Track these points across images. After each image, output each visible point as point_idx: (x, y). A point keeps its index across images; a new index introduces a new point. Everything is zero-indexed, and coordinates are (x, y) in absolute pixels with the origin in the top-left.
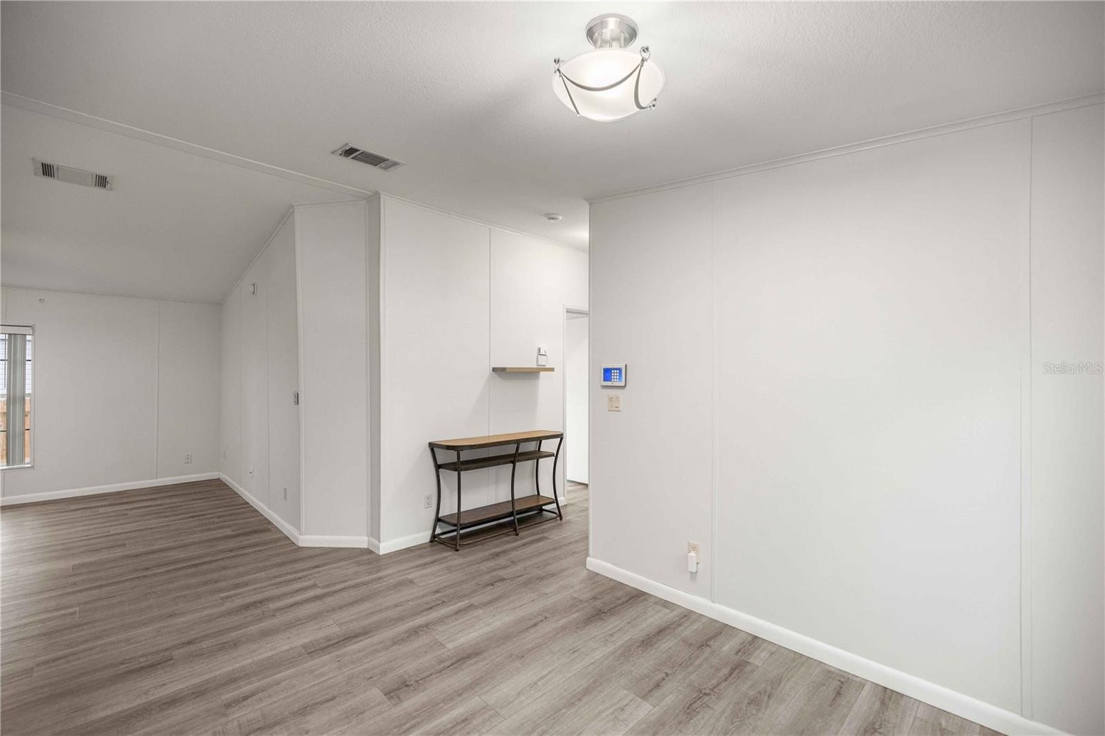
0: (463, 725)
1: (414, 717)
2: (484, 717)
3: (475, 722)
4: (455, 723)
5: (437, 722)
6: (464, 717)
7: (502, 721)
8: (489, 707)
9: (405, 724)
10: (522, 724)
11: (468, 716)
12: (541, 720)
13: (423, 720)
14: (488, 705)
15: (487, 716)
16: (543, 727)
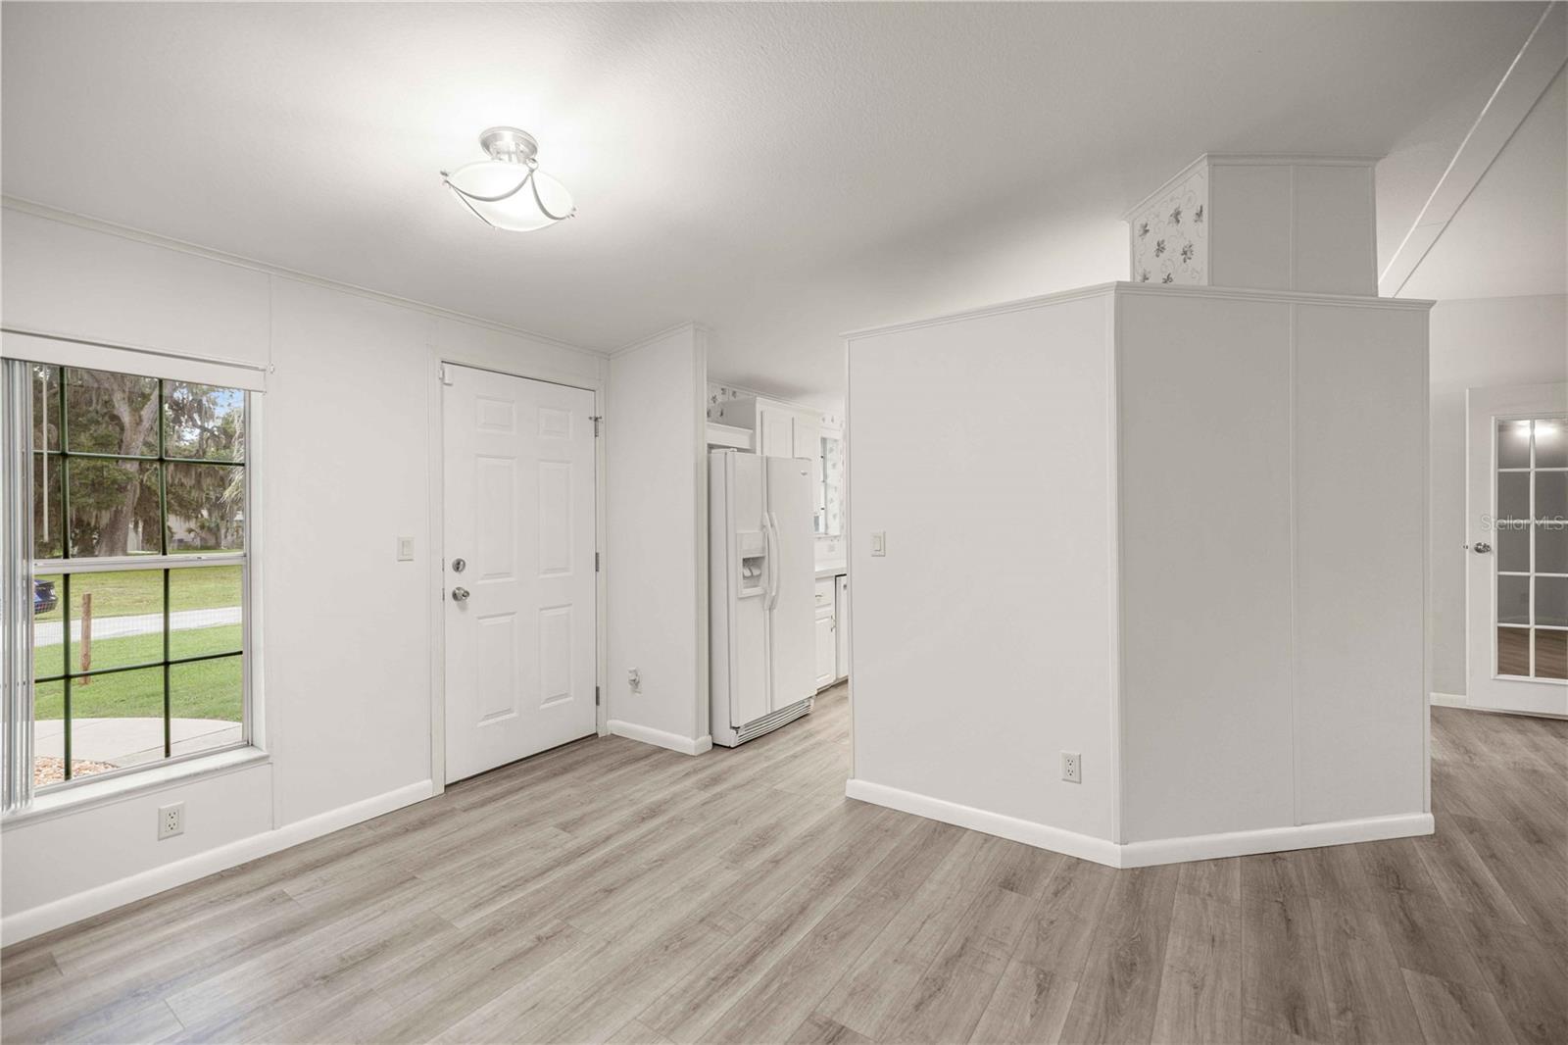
0: (696, 1001)
1: (771, 999)
2: (668, 1017)
3: (679, 1007)
4: (709, 1002)
5: (735, 999)
6: (700, 1011)
7: (640, 1015)
8: (663, 1033)
9: (779, 988)
10: (608, 1015)
11: (693, 1014)
12: (580, 1025)
13: (756, 997)
14: (665, 1036)
15: (664, 1019)
16: (575, 1016)
